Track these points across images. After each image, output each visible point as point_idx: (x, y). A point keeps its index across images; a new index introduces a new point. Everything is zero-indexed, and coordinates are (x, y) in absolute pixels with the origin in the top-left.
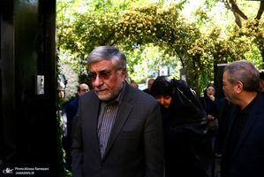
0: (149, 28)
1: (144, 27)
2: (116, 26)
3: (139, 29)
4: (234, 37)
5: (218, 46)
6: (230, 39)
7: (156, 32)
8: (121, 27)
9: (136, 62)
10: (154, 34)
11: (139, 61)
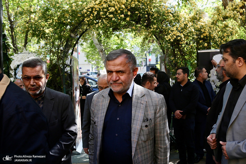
1: (116, 11)
2: (85, 11)
3: (110, 13)
8: (91, 12)
10: (128, 19)
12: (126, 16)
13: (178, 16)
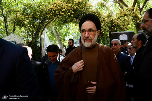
0: (69, 12)
1: (65, 10)
2: (48, 10)
3: (62, 12)
4: (121, 16)
5: (112, 22)
6: (119, 18)
7: (73, 14)
8: (51, 11)
9: (65, 35)
10: (72, 15)
11: (67, 34)
12: (71, 14)
13: (100, 14)
